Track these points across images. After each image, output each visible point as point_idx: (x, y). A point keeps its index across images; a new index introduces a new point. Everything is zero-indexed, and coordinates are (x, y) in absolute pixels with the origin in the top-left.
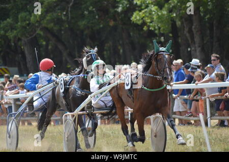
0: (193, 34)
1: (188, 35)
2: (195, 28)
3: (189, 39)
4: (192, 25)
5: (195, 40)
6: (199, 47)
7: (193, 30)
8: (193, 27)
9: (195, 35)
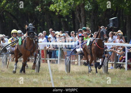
0: (81, 18)
1: (78, 18)
2: (82, 15)
3: (79, 19)
4: (81, 13)
5: (82, 20)
6: (84, 24)
7: (81, 15)
8: (81, 14)
9: (82, 18)
